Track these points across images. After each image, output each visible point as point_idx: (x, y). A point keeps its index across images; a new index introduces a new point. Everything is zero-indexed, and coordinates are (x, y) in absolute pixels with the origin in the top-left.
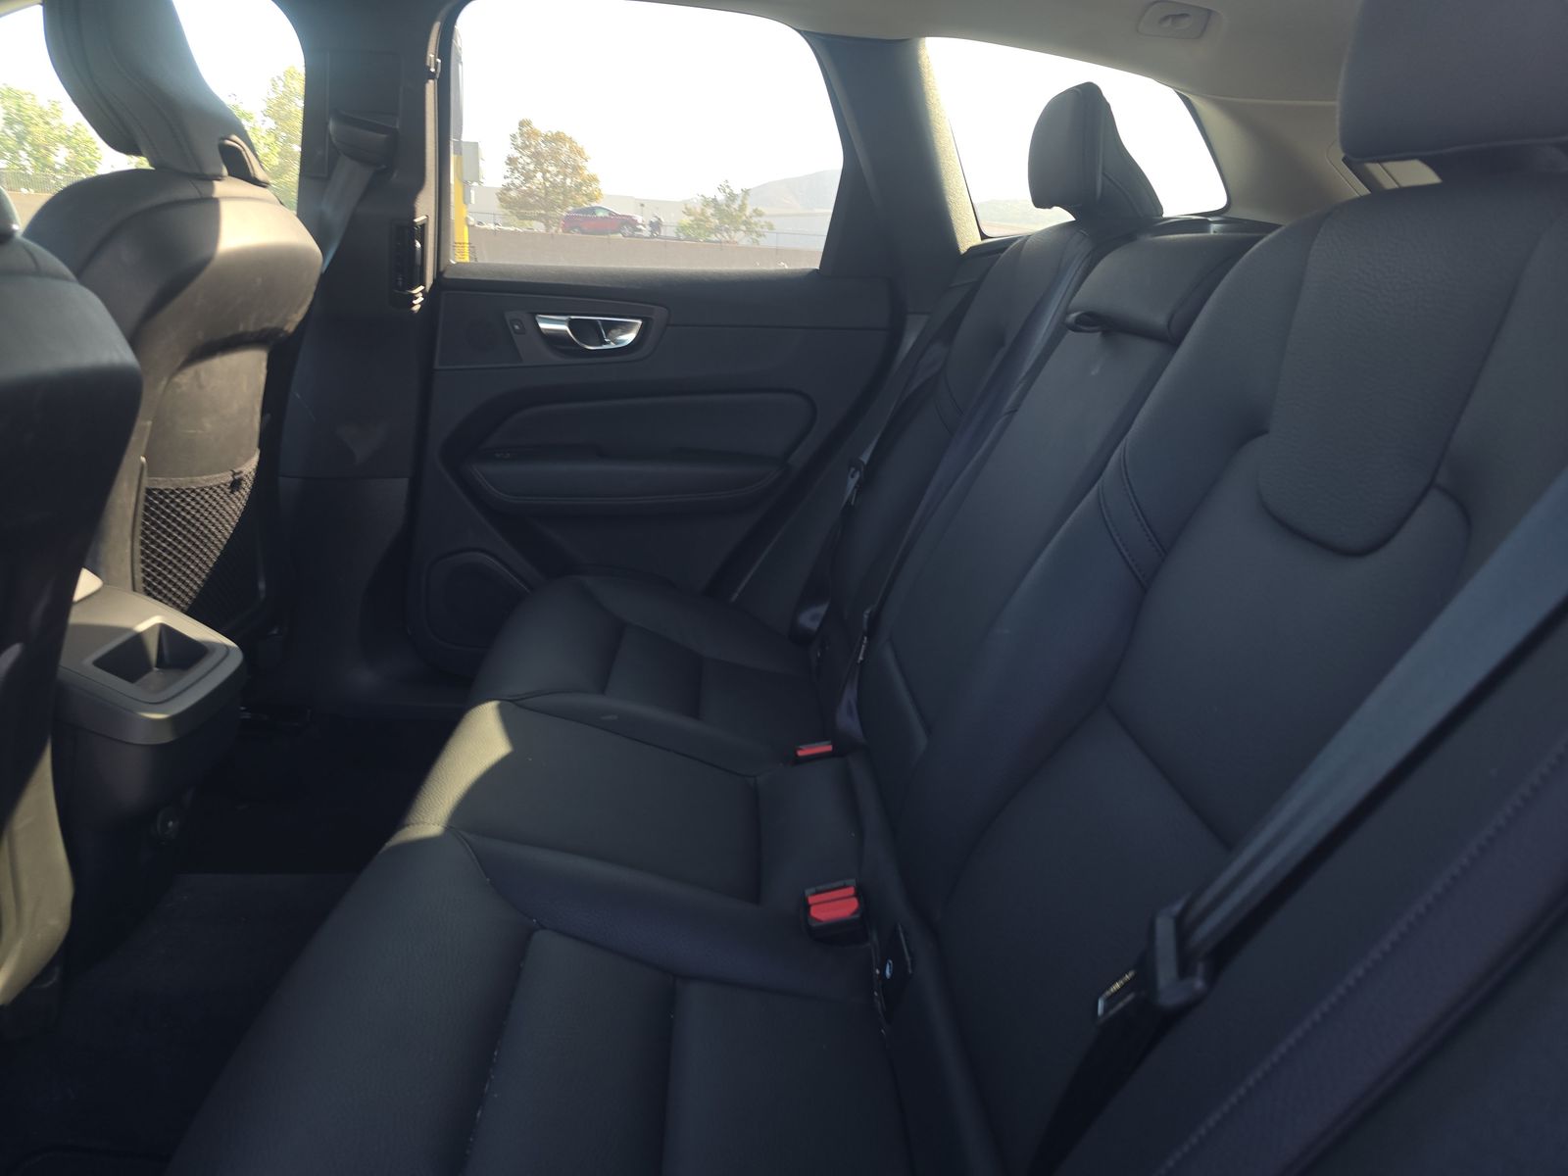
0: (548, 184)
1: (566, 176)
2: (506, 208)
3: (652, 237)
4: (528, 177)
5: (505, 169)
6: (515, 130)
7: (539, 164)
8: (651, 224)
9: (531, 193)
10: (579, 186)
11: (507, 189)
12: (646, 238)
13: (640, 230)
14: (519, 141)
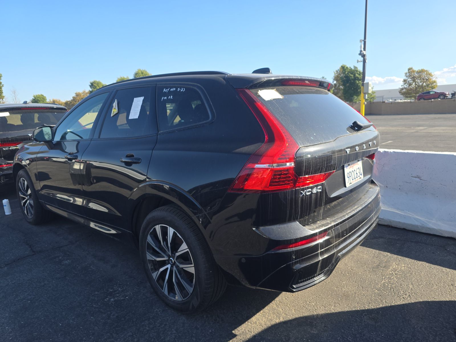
0: (417, 86)
1: (424, 82)
2: (402, 95)
3: (452, 98)
4: (410, 85)
5: (402, 83)
6: (407, 71)
7: (414, 81)
8: (452, 94)
9: (411, 89)
10: (428, 85)
11: (402, 89)
12: (449, 99)
13: (447, 96)
14: (408, 74)
